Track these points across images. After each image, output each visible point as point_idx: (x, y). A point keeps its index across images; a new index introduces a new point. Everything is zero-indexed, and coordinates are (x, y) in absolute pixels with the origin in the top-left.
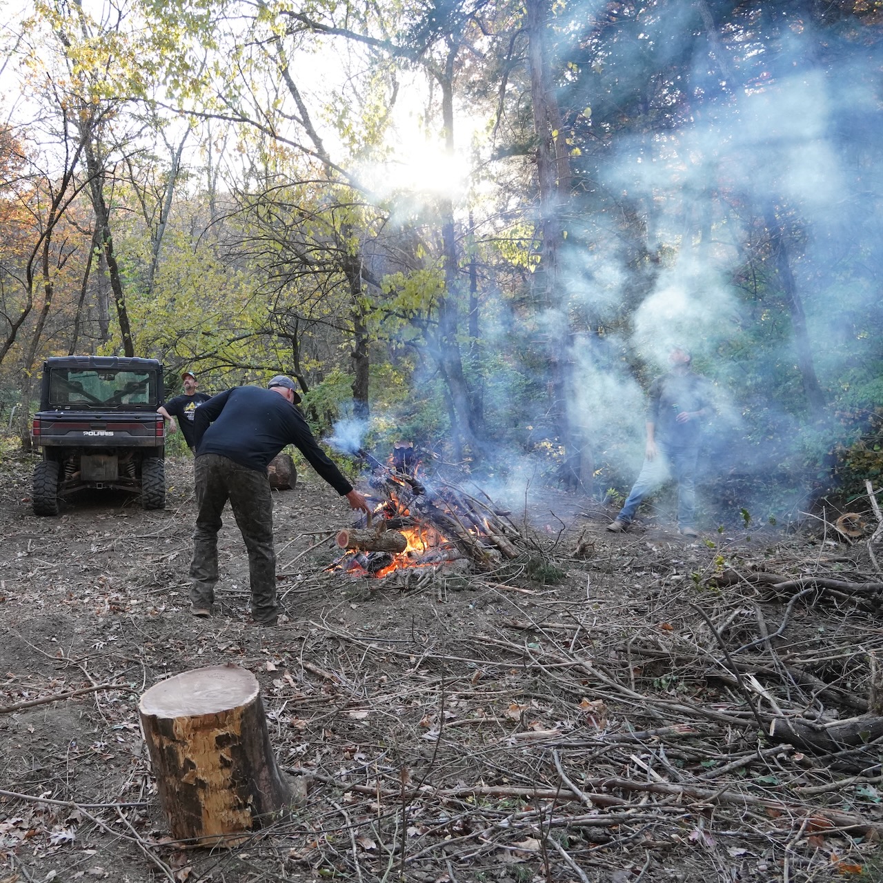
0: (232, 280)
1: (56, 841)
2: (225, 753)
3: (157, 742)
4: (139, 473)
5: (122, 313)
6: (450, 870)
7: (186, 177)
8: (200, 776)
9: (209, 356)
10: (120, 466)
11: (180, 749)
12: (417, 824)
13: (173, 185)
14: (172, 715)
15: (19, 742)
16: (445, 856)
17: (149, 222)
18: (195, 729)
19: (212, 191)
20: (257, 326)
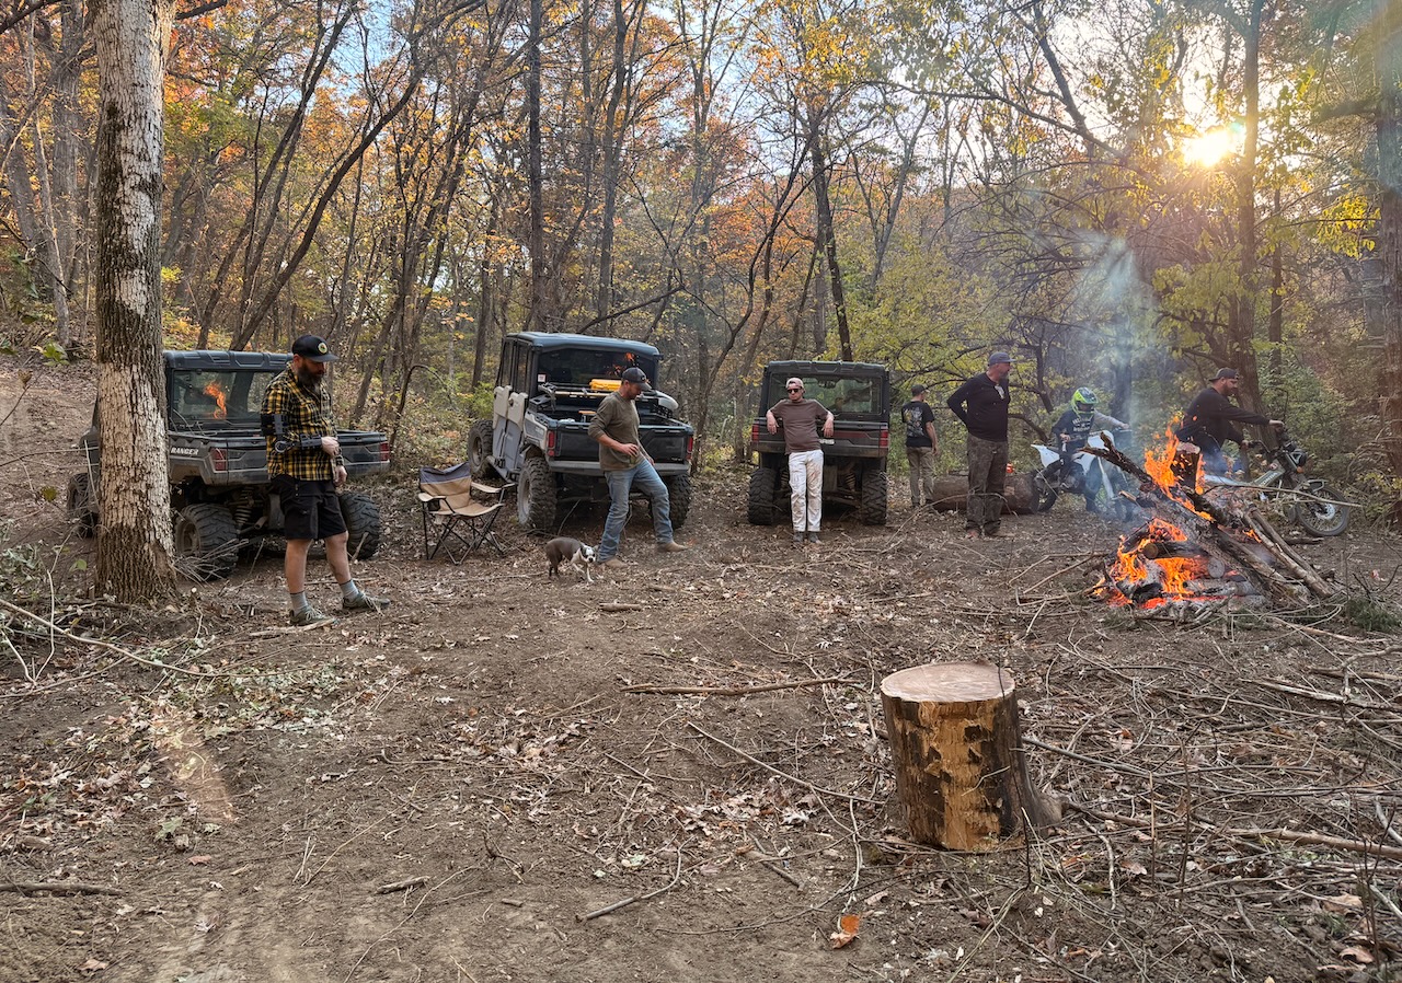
0: (965, 285)
1: (790, 820)
2: (974, 747)
3: (899, 727)
4: (859, 485)
5: (843, 322)
6: (1240, 907)
7: (919, 171)
8: (945, 768)
9: (935, 369)
10: (839, 477)
11: (924, 736)
12: (1197, 859)
13: (903, 182)
14: (919, 699)
15: (748, 724)
16: (1233, 895)
17: (874, 223)
18: (943, 716)
19: (947, 187)
20: (994, 336)
